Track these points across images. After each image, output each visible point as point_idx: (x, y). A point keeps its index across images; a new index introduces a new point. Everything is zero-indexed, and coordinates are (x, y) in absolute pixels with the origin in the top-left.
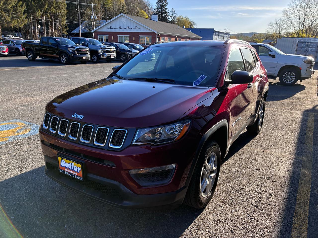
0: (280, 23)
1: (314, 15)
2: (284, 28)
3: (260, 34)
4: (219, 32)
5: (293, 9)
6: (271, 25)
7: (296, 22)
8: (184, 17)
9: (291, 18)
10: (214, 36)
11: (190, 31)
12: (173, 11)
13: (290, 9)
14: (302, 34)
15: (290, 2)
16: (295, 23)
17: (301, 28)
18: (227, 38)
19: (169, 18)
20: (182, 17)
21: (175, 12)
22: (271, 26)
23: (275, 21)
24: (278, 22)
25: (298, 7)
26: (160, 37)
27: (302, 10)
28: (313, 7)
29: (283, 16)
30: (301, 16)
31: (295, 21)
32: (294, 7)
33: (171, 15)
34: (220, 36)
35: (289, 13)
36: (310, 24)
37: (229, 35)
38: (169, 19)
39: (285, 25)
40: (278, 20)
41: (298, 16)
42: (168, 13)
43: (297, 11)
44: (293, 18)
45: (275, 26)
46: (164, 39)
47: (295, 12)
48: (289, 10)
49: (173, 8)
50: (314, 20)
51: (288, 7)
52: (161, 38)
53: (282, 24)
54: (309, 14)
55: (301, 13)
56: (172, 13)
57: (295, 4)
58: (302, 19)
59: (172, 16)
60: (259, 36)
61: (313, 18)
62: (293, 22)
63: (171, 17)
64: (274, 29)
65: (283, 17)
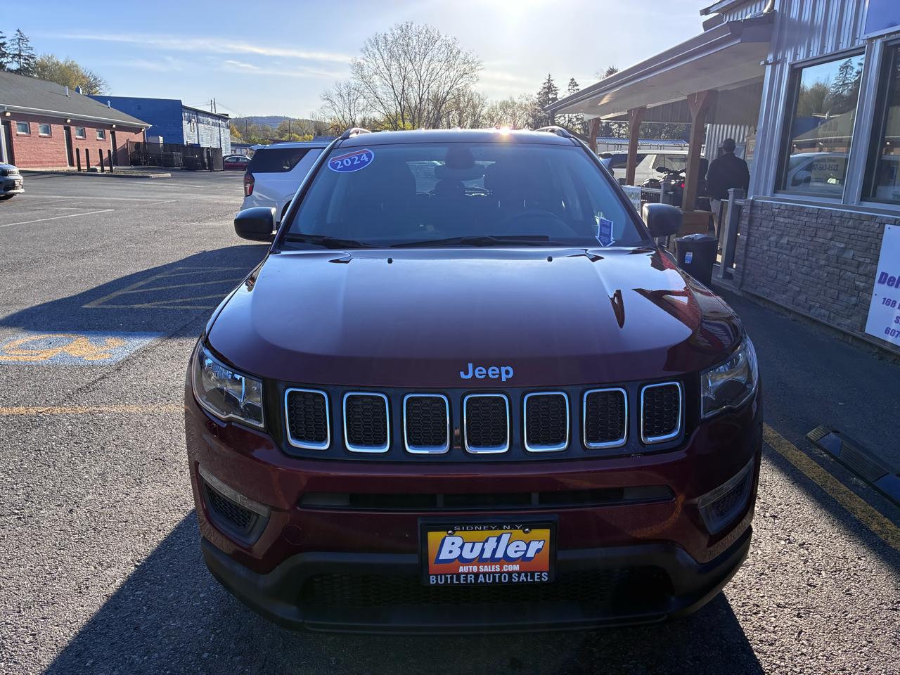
0: (349, 95)
1: (423, 78)
2: (361, 108)
3: (300, 122)
4: (197, 112)
5: (374, 61)
6: (328, 99)
7: (385, 93)
8: (62, 61)
9: (373, 82)
10: (185, 123)
11: (107, 105)
12: (22, 39)
13: (368, 59)
14: (404, 123)
15: (365, 43)
16: (384, 96)
17: (399, 110)
18: (221, 128)
19: (10, 59)
20: (55, 60)
21: (29, 44)
22: (328, 101)
23: (337, 89)
24: (344, 92)
25: (386, 57)
26: (12, 121)
27: (395, 65)
28: (418, 59)
29: (353, 78)
30: (395, 79)
31: (383, 91)
32: (377, 56)
33: (17, 52)
34: (201, 123)
35: (368, 72)
36: (418, 101)
37: (225, 122)
38: (8, 62)
39: (361, 100)
40: (342, 86)
41: (388, 78)
42: (4, 43)
43: (383, 66)
44: (378, 83)
45: (339, 103)
46: (24, 127)
47: (381, 68)
48: (366, 63)
49: (18, 31)
50: (425, 89)
51: (363, 55)
52: (14, 123)
53: (355, 98)
54: (412, 75)
55: (393, 70)
56: (17, 46)
57: (378, 50)
58: (398, 87)
59: (20, 56)
60: (298, 126)
61: (421, 85)
62: (380, 93)
63: (16, 59)
64: (337, 108)
65: (356, 81)
